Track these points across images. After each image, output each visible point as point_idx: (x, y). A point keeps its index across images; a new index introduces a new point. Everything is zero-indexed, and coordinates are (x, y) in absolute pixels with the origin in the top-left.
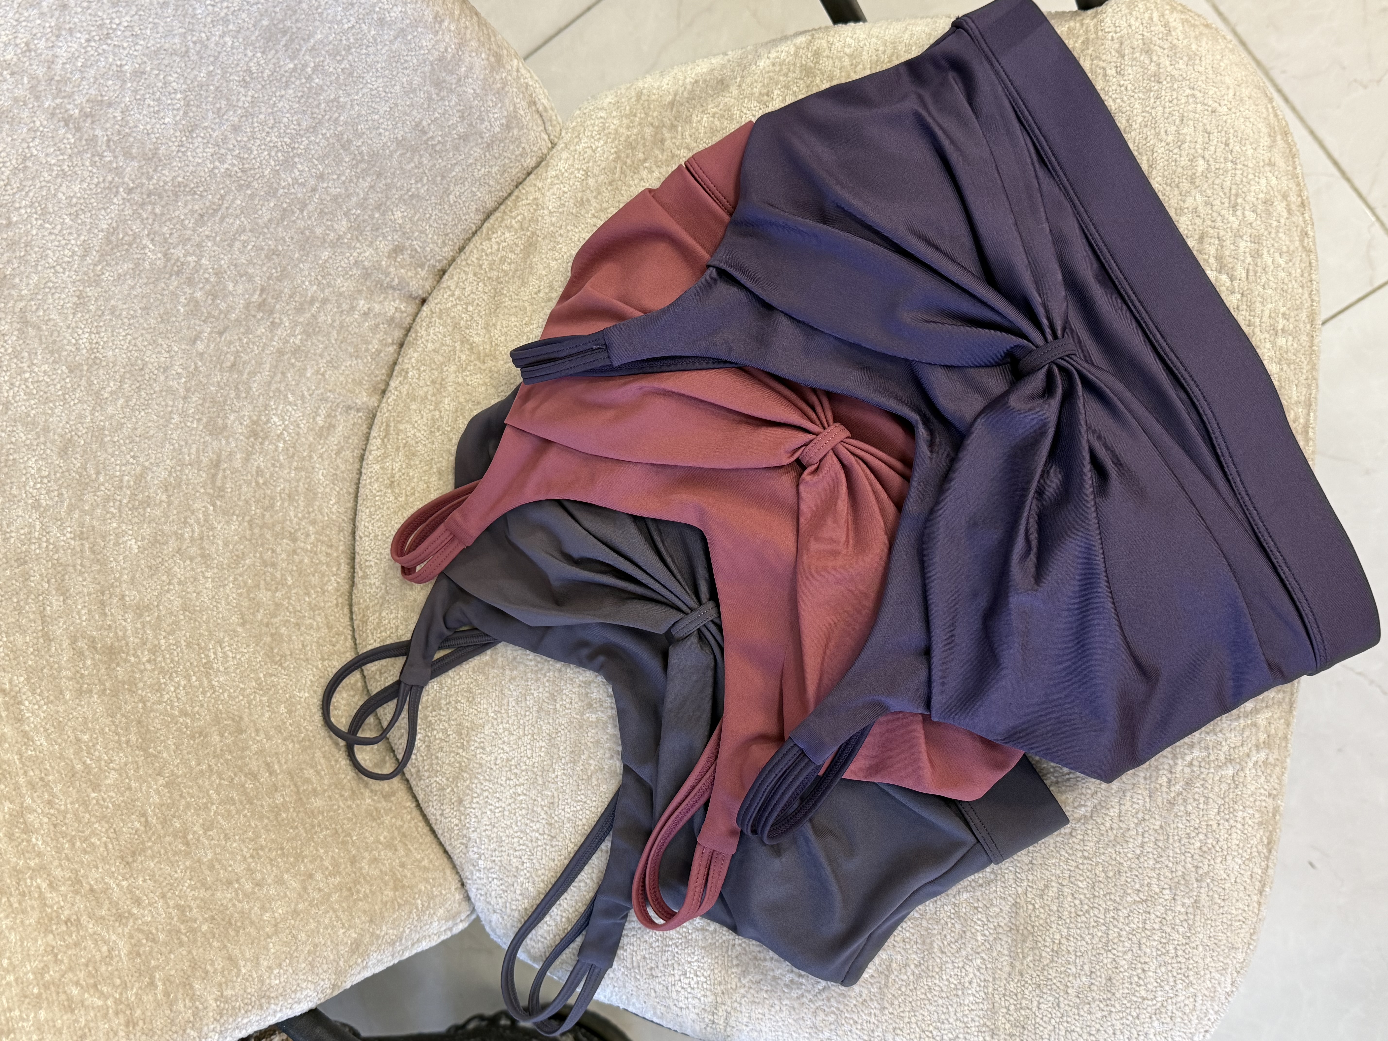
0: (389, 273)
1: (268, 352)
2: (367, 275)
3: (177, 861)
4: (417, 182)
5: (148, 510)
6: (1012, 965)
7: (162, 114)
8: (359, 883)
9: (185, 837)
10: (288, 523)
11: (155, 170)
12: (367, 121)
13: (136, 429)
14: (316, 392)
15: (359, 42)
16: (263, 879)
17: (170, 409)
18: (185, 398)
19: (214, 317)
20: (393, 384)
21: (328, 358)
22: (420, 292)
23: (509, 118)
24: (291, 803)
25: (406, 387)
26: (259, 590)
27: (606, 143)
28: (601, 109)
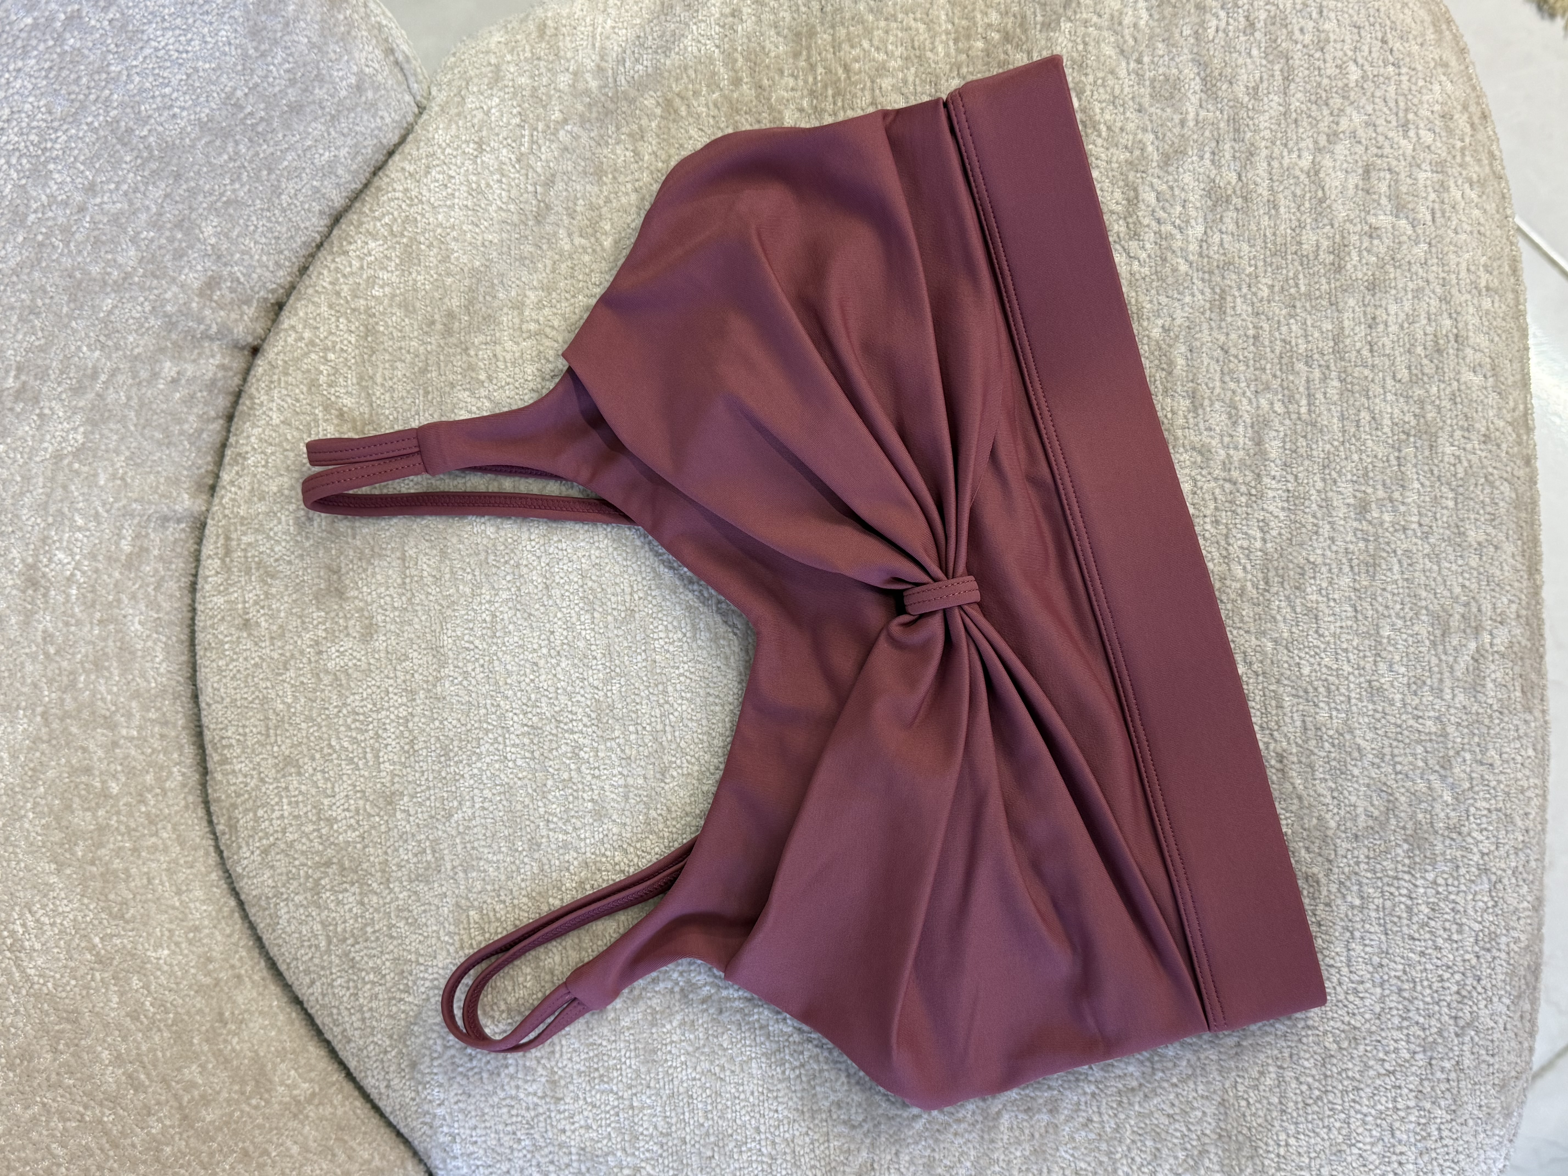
0: (203, 318)
1: (38, 459)
2: (170, 325)
4: (232, 181)
10: (99, 703)
14: (116, 505)
20: (226, 477)
21: (127, 454)
22: (250, 339)
23: (360, 74)
24: (173, 1127)
25: (248, 479)
26: (73, 812)
27: (503, 100)
28: (487, 52)
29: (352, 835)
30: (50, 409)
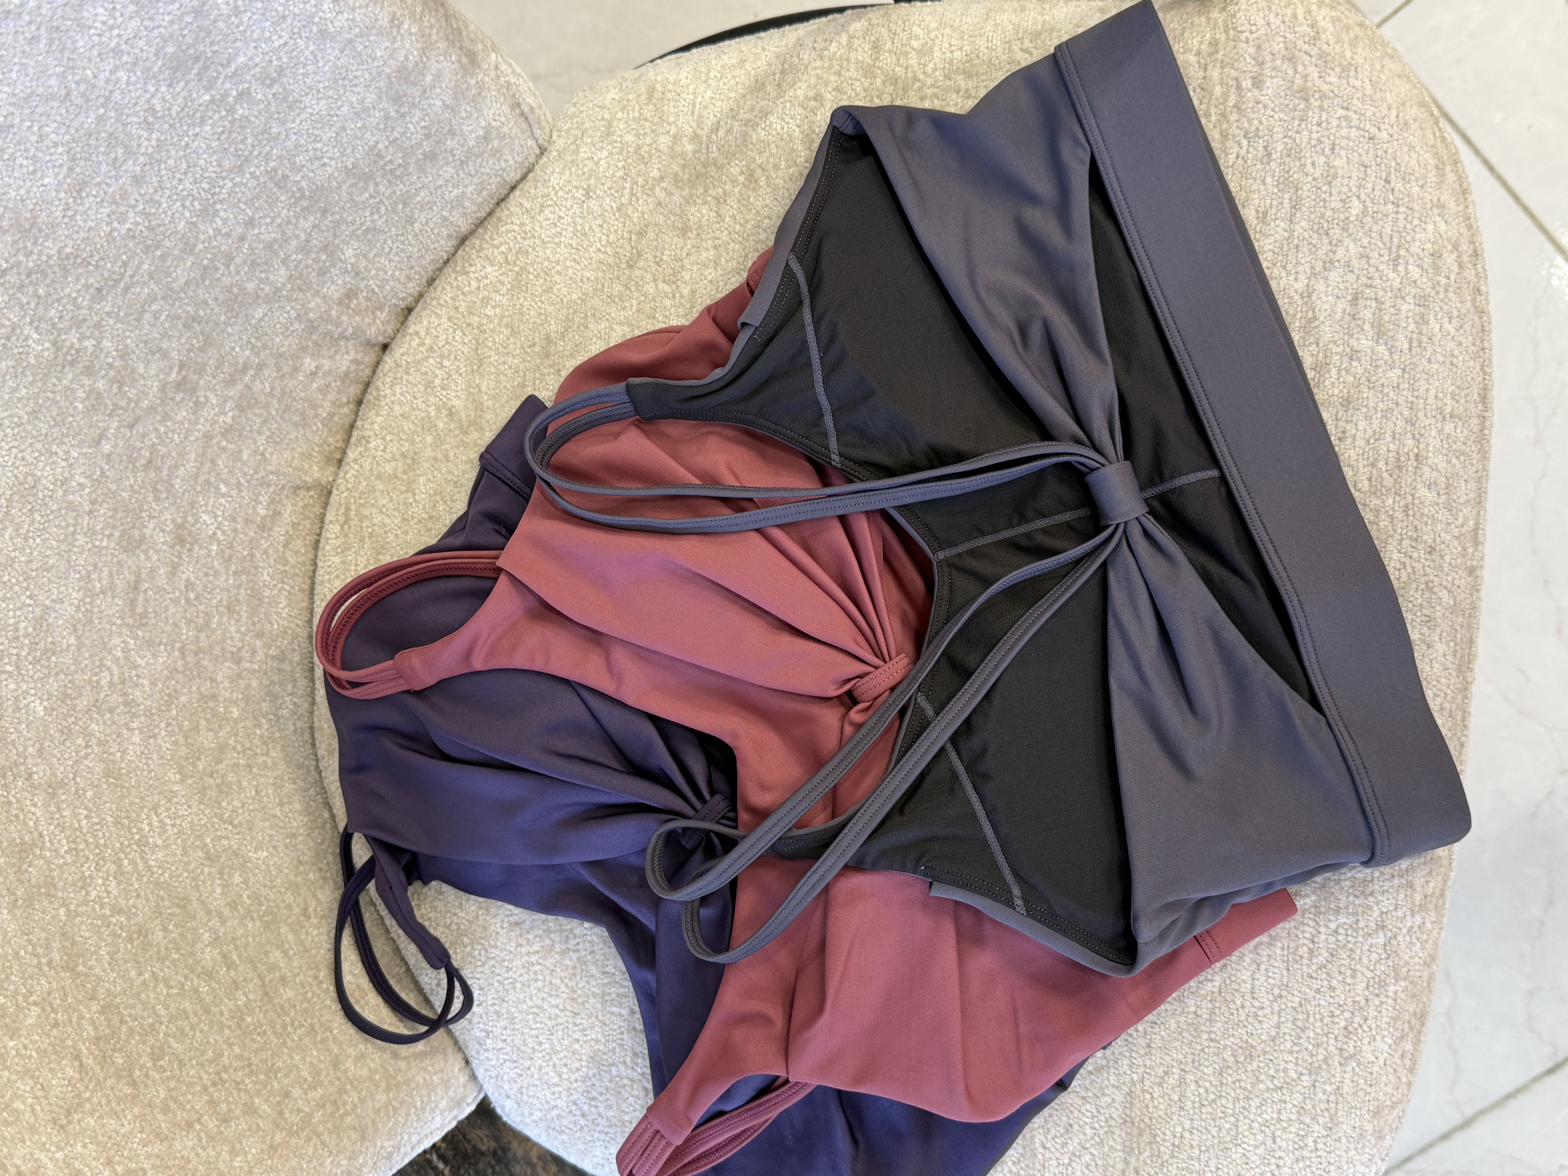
0: (341, 322)
1: (192, 439)
2: (312, 328)
3: (123, 1111)
4: (372, 214)
5: (54, 659)
6: (1126, 1162)
7: (39, 174)
8: (345, 1091)
9: (131, 1075)
10: (228, 641)
11: (35, 244)
12: (307, 151)
13: (31, 561)
14: (256, 476)
15: (295, 61)
16: (230, 1111)
17: (71, 529)
18: (90, 512)
19: (122, 408)
20: (351, 455)
21: (268, 434)
22: (381, 338)
23: (488, 129)
24: (256, 1001)
25: (369, 460)
26: (198, 732)
27: (611, 154)
28: (602, 107)
30: (206, 397)
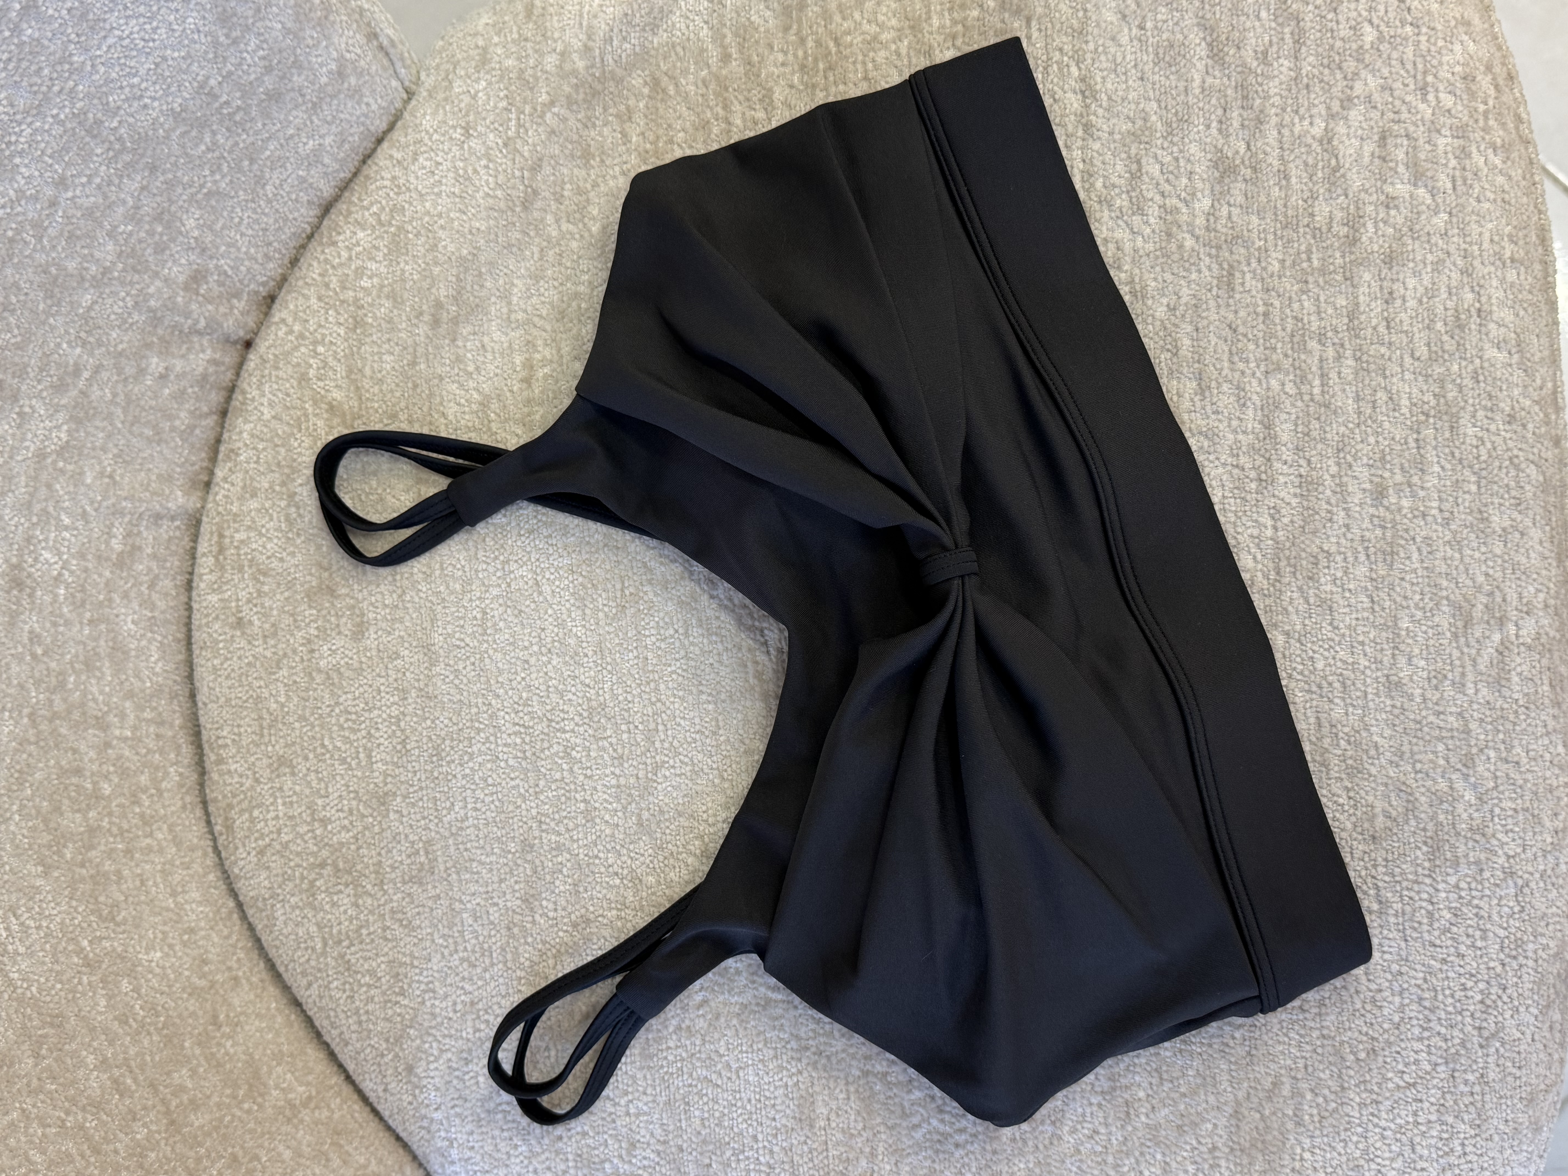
0: (191, 312)
1: (19, 458)
2: (155, 320)
4: (213, 173)
10: (91, 704)
12: (121, 88)
14: (105, 504)
20: (219, 473)
21: (115, 451)
22: (241, 333)
23: (341, 61)
24: (159, 1133)
25: (240, 475)
26: (62, 814)
27: (490, 84)
28: (476, 35)
29: (345, 836)
30: (31, 407)
